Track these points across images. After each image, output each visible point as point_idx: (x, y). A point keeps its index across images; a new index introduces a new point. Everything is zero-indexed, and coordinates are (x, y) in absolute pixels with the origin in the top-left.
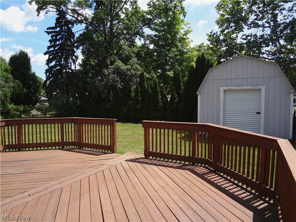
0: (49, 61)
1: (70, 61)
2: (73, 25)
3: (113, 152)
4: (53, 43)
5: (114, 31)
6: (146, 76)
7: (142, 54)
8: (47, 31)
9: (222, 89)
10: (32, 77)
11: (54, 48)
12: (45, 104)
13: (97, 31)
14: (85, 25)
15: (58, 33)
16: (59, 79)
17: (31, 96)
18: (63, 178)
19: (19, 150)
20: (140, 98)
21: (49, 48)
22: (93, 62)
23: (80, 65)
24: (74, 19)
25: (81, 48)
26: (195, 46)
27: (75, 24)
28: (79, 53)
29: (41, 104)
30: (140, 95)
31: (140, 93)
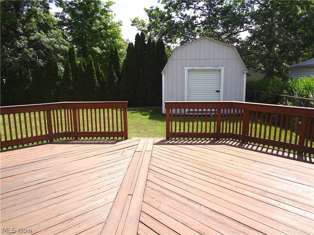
9: (186, 69)
20: (72, 78)
26: (119, 21)
30: (71, 74)
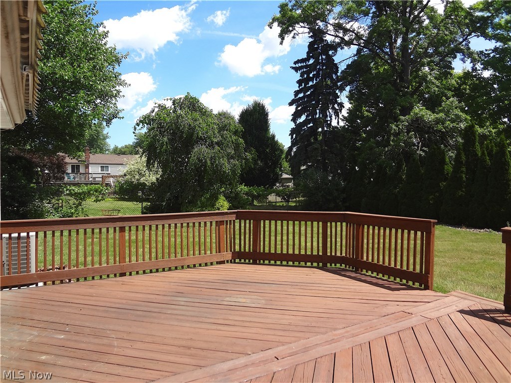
0: (296, 116)
1: (329, 112)
2: (336, 51)
3: (427, 288)
4: (303, 84)
5: (409, 51)
6: (477, 131)
7: (465, 89)
8: (294, 66)
10: (270, 142)
11: (304, 94)
12: (287, 184)
13: (378, 55)
14: (357, 47)
15: (311, 68)
16: (311, 144)
17: (268, 172)
18: (334, 332)
19: (255, 263)
20: (465, 177)
21: (297, 93)
22: (367, 111)
23: (345, 119)
24: (337, 40)
25: (348, 88)
27: (339, 49)
28: (343, 97)
29: (283, 186)
31: (464, 166)
